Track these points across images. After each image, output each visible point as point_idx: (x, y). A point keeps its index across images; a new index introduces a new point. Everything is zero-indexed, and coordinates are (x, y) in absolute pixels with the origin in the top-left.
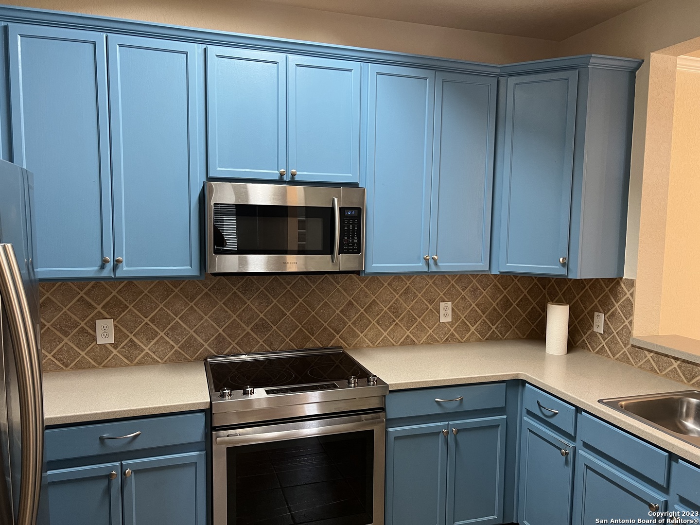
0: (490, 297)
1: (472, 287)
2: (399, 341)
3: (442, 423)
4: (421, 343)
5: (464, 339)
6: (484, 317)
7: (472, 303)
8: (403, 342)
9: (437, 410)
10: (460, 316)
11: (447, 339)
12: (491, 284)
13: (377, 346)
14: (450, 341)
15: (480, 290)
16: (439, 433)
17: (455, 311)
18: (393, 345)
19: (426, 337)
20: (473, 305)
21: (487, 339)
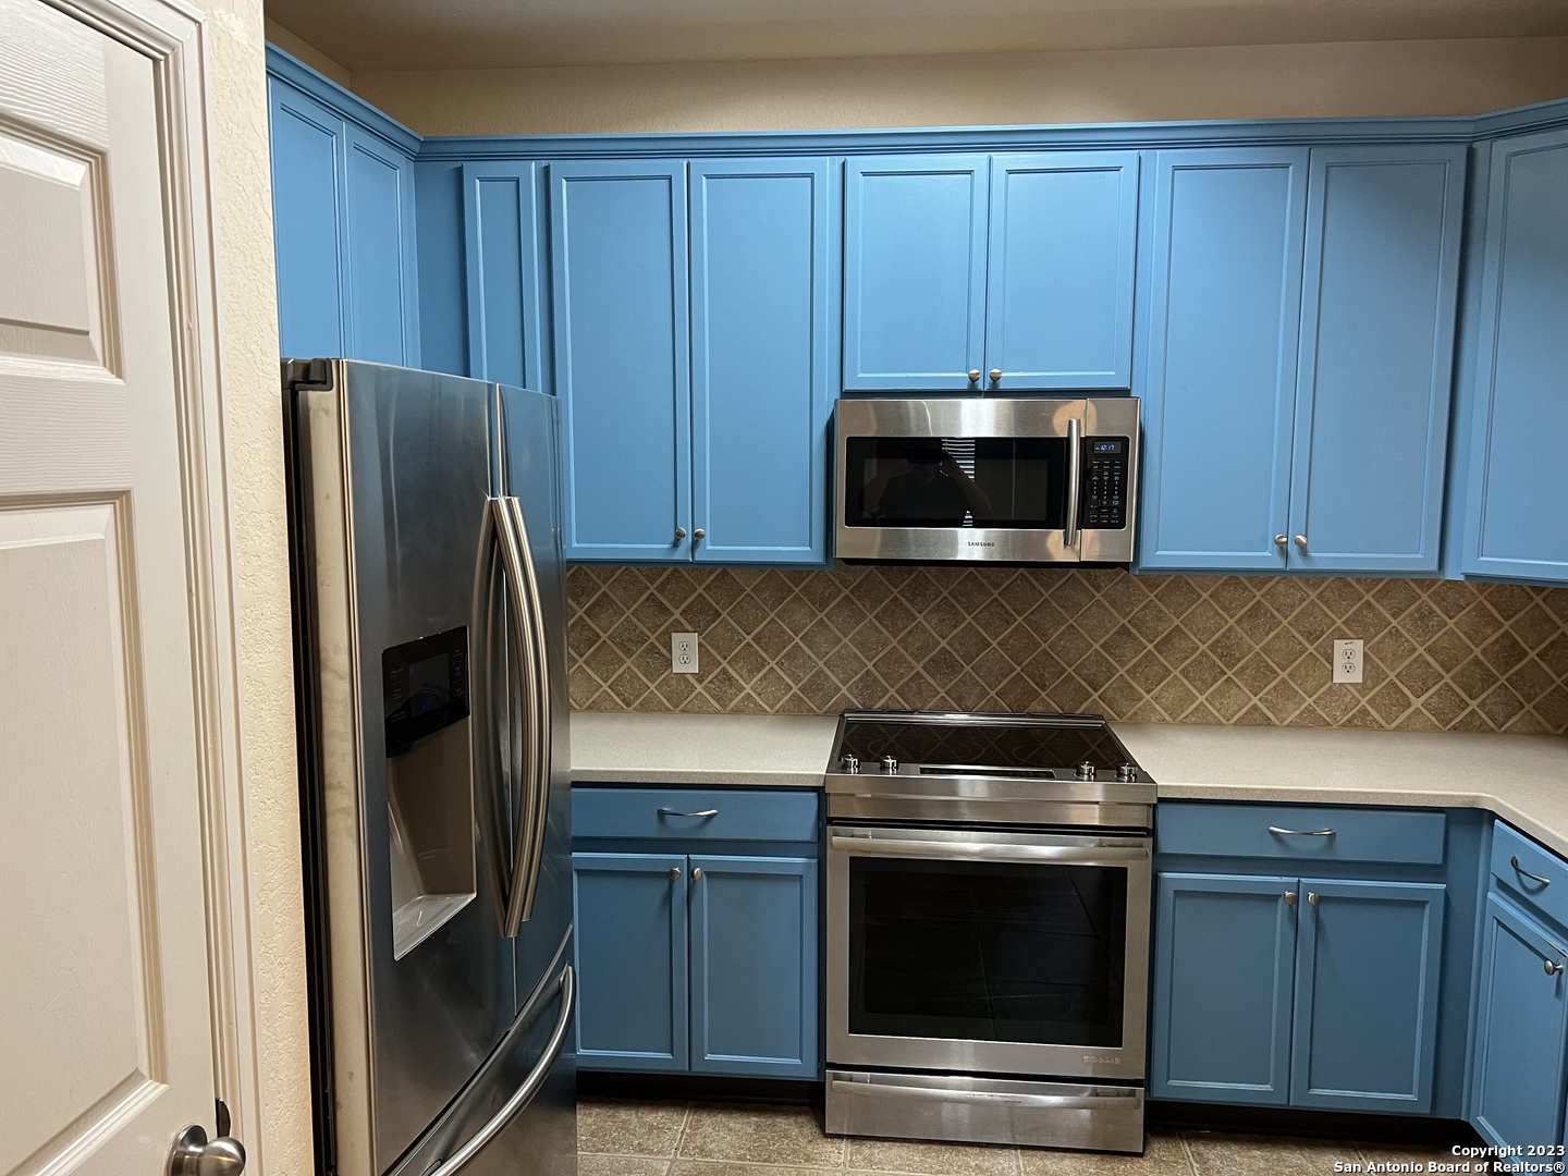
0: (1465, 634)
1: (1418, 610)
2: (1233, 716)
3: (1284, 879)
4: (1286, 723)
5: (1394, 724)
6: (1447, 678)
7: (1417, 645)
8: (1243, 718)
9: (1274, 852)
10: (1383, 672)
11: (1349, 721)
12: (1468, 605)
13: (1182, 723)
14: (1356, 726)
15: (1438, 616)
16: (1275, 898)
17: (1373, 660)
18: (1220, 723)
19: (1298, 712)
20: (1421, 650)
21: (1455, 728)
